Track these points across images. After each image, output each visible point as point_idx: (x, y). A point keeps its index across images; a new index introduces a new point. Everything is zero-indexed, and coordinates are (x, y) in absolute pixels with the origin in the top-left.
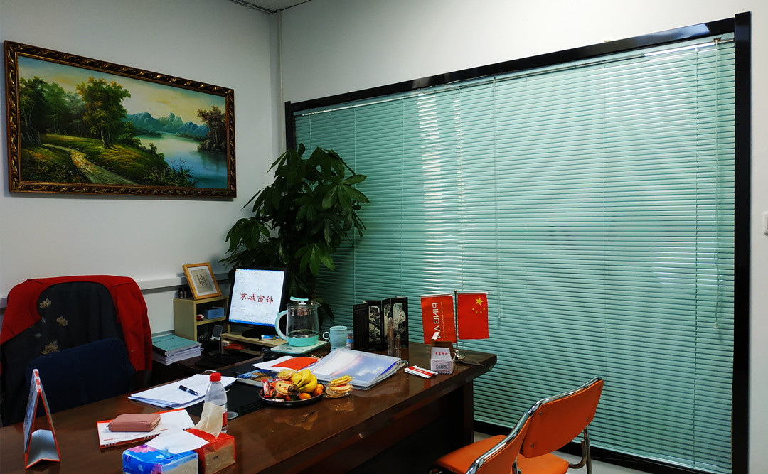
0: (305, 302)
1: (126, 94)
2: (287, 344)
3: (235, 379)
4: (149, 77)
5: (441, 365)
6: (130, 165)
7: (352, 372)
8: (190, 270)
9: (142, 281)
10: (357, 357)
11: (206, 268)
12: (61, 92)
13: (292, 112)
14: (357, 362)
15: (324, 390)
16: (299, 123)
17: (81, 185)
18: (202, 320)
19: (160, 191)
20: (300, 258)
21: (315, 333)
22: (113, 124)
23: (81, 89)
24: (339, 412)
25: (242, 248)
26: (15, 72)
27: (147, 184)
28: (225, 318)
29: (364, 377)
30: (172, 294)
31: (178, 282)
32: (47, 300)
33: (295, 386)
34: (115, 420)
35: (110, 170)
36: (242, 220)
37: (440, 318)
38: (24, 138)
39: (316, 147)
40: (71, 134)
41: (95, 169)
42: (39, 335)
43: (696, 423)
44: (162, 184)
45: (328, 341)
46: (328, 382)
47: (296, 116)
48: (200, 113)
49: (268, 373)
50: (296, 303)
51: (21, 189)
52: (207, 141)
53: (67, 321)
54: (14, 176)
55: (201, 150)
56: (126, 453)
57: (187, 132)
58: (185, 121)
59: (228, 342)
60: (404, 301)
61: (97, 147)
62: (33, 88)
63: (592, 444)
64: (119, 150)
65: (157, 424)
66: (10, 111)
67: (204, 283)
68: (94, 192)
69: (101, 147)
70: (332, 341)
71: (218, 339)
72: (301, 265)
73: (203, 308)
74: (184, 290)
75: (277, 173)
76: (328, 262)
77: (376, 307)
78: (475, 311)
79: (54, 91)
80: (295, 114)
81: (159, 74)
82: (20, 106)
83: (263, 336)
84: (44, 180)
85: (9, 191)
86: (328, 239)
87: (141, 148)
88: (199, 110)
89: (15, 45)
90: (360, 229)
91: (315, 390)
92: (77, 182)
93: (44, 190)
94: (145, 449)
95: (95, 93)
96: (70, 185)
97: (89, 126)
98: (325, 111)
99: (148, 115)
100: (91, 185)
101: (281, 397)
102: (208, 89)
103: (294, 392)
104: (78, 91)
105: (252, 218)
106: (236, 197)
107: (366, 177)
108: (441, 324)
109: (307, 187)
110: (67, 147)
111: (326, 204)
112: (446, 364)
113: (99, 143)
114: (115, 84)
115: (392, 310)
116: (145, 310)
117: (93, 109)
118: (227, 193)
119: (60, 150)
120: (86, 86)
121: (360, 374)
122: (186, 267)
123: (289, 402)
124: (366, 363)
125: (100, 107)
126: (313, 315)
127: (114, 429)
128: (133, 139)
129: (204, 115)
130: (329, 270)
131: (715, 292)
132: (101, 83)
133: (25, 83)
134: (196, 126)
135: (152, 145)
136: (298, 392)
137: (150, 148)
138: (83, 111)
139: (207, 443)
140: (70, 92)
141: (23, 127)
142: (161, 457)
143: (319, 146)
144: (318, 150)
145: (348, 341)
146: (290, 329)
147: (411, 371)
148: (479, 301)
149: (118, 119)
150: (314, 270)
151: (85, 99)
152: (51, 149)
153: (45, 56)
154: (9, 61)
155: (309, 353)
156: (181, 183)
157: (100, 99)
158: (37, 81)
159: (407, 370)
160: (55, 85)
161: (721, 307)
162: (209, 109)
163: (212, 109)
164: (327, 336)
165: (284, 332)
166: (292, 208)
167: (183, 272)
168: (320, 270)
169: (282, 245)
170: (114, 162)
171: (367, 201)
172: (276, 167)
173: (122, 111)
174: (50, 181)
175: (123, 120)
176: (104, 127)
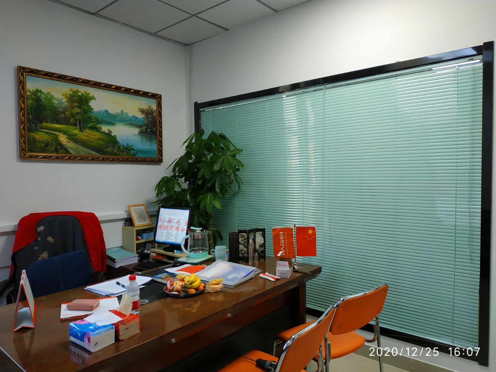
0: (200, 230)
1: (93, 98)
2: (189, 257)
3: (152, 278)
4: (108, 87)
5: (283, 273)
6: (95, 143)
7: (224, 276)
8: (132, 208)
9: (100, 215)
10: (230, 266)
11: (143, 207)
12: (52, 97)
13: (199, 108)
14: (229, 269)
15: (204, 287)
16: (203, 116)
17: (64, 155)
18: (139, 240)
19: (114, 159)
20: (201, 201)
21: (206, 250)
22: (85, 117)
23: (65, 95)
24: (214, 301)
25: (164, 195)
26: (24, 85)
27: (106, 154)
28: (152, 239)
29: (232, 280)
30: (122, 223)
31: (125, 216)
32: (42, 226)
33: (186, 284)
34: (71, 303)
35: (82, 146)
36: (166, 177)
37: (285, 242)
38: (29, 126)
39: (212, 131)
40: (58, 123)
41: (73, 145)
42: (36, 248)
43: (455, 315)
44: (115, 154)
45: (214, 255)
46: (208, 281)
47: (201, 111)
48: (140, 110)
49: (173, 275)
50: (194, 231)
51: (27, 158)
52: (145, 127)
53: (53, 240)
54: (23, 149)
55: (141, 133)
56: (72, 324)
57: (131, 122)
58: (130, 115)
59: (154, 254)
60: (263, 231)
61: (74, 131)
62: (35, 95)
63: (381, 325)
64: (88, 133)
65: (97, 306)
66: (20, 109)
67: (141, 217)
68: (72, 159)
69: (77, 131)
70: (216, 255)
71: (149, 252)
72: (201, 206)
73: (140, 233)
74: (129, 221)
75: (187, 147)
76: (218, 205)
77: (244, 234)
78: (307, 238)
79: (48, 96)
80: (200, 110)
81: (114, 86)
82: (27, 106)
83: (175, 251)
84: (42, 152)
85: (20, 159)
86: (218, 190)
87: (102, 132)
88: (139, 108)
89: (24, 68)
90: (239, 184)
91: (199, 287)
92: (62, 153)
93: (41, 158)
94: (83, 322)
95: (73, 98)
96: (57, 155)
97: (70, 118)
98: (220, 108)
99: (107, 111)
100: (70, 155)
101: (177, 291)
102: (145, 94)
103: (185, 288)
104: (63, 97)
105: (171, 176)
106: (162, 162)
107: (242, 150)
108: (285, 246)
109: (206, 156)
110: (56, 131)
111: (216, 167)
112: (286, 272)
113: (76, 129)
114: (86, 92)
115: (255, 236)
116: (102, 233)
117: (73, 108)
118: (158, 160)
119: (51, 133)
120: (68, 94)
121: (230, 277)
122: (130, 207)
123: (182, 294)
124: (235, 270)
125: (76, 107)
126: (205, 239)
127: (70, 309)
128: (97, 126)
129: (142, 111)
130: (218, 210)
131: (468, 228)
132: (77, 91)
133: (30, 92)
134: (137, 118)
135: (109, 130)
136: (187, 288)
137: (108, 132)
138: (66, 109)
139: (121, 319)
140: (58, 97)
141: (28, 119)
142: (92, 327)
143: (214, 131)
144: (213, 133)
145: (226, 255)
146: (191, 247)
147: (264, 276)
148: (310, 232)
149: (88, 114)
150: (209, 210)
151: (67, 101)
152: (46, 133)
153: (42, 75)
154: (20, 78)
155: (201, 263)
156: (128, 153)
157: (77, 101)
158: (38, 91)
159: (261, 275)
160: (49, 93)
161: (472, 238)
162: (145, 107)
163: (147, 107)
164: (213, 252)
165: (186, 248)
166: (196, 170)
167: (128, 209)
168: (213, 209)
169: (189, 193)
170: (85, 140)
171: (243, 166)
172: (186, 144)
173: (90, 109)
174: (46, 153)
175: (91, 114)
176: (79, 119)
